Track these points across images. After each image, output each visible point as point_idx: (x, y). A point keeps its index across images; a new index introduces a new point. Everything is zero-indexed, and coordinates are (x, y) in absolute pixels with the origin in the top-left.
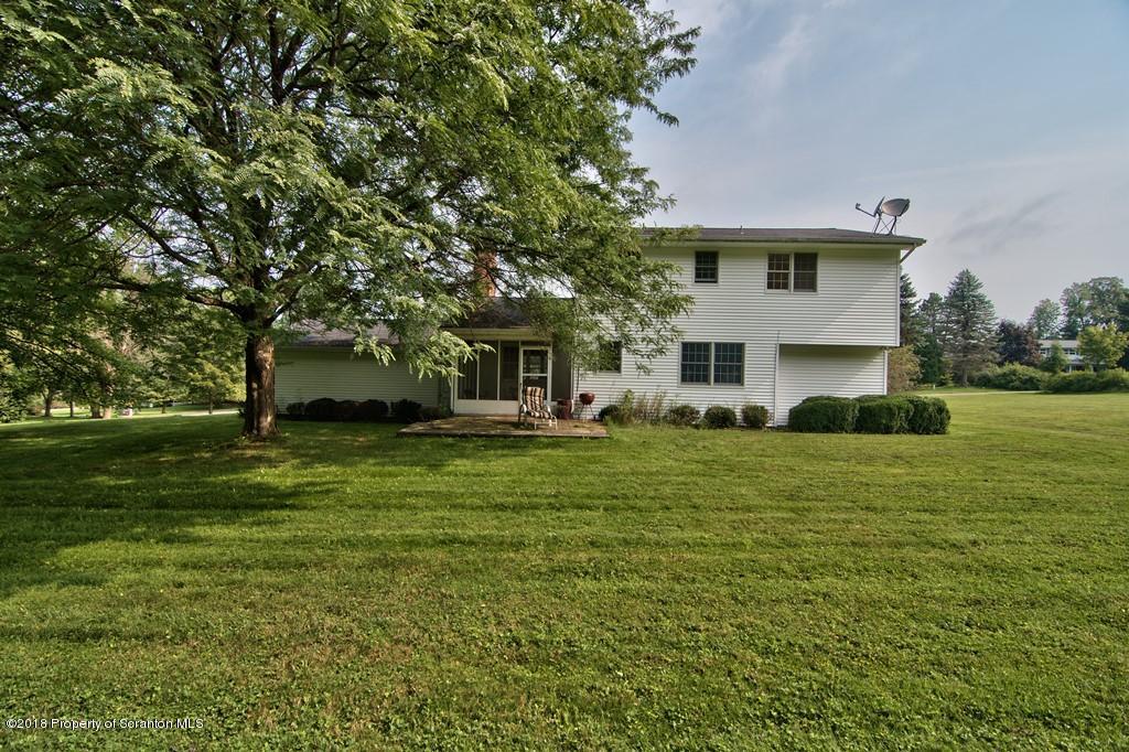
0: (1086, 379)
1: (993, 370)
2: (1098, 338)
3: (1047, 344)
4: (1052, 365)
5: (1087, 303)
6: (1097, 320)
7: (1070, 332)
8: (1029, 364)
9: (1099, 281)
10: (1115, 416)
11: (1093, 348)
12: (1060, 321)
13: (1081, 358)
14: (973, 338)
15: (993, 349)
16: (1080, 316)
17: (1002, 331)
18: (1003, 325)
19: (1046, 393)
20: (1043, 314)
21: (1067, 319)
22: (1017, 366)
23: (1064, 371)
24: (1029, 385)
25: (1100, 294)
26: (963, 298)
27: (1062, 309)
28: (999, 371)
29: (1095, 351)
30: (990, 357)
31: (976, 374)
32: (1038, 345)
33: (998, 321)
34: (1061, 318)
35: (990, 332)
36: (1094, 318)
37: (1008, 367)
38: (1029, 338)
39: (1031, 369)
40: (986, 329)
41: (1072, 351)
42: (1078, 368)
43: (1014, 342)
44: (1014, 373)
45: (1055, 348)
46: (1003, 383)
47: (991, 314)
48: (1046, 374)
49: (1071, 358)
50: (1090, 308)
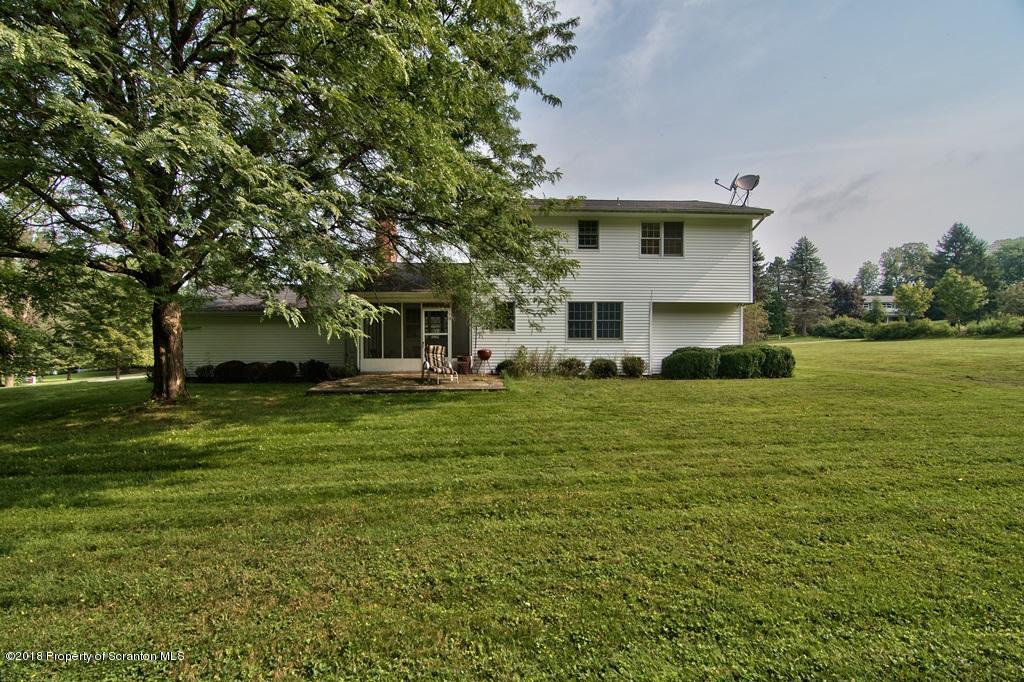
0: (899, 328)
1: (827, 322)
2: (909, 293)
3: (869, 299)
4: (874, 316)
5: (900, 264)
6: (908, 279)
7: (887, 289)
8: (855, 316)
9: (909, 246)
10: (924, 358)
11: (905, 302)
12: (879, 280)
13: (896, 310)
14: (810, 295)
15: (826, 304)
16: (895, 275)
17: (834, 289)
18: (834, 283)
19: (868, 341)
20: (865, 274)
21: (884, 278)
22: (846, 319)
23: (883, 321)
24: (855, 334)
25: (910, 257)
26: (802, 261)
27: (881, 269)
28: (832, 322)
29: (906, 304)
30: (825, 311)
31: (813, 326)
32: (863, 300)
33: (830, 280)
34: (879, 277)
35: (824, 289)
36: (906, 277)
37: (839, 319)
38: (855, 295)
39: (857, 320)
40: (821, 288)
41: (888, 305)
42: (894, 319)
43: (843, 298)
44: (843, 324)
45: (876, 303)
46: (835, 333)
47: (825, 274)
48: (870, 324)
49: (889, 311)
50: (902, 269)
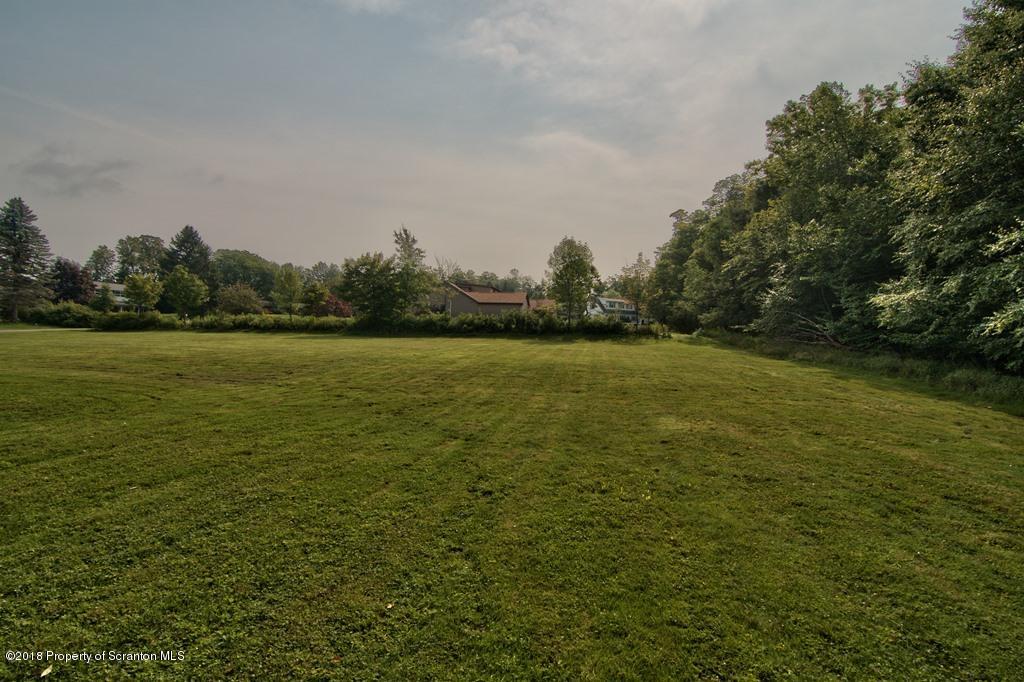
0: (130, 318)
1: (47, 307)
2: (140, 283)
3: (99, 285)
4: (103, 304)
5: (137, 255)
6: (145, 270)
7: (122, 276)
8: (83, 303)
9: (145, 238)
11: (136, 292)
12: (115, 267)
13: (127, 300)
14: (25, 272)
15: (46, 285)
16: (132, 264)
17: (59, 268)
18: (59, 263)
19: (96, 331)
20: (101, 257)
21: (121, 266)
22: (72, 304)
23: (113, 311)
24: (82, 322)
25: (147, 249)
26: (14, 227)
27: (117, 256)
28: (53, 307)
29: (136, 294)
30: (44, 293)
31: (28, 310)
32: (93, 286)
33: (54, 258)
34: (115, 264)
35: (44, 267)
36: (142, 268)
37: (62, 305)
38: (85, 279)
39: (85, 307)
40: (40, 264)
41: (117, 293)
42: (126, 309)
43: (69, 280)
44: (68, 310)
45: (105, 290)
46: (58, 320)
47: (46, 250)
48: (99, 313)
49: (119, 299)
50: (139, 259)
